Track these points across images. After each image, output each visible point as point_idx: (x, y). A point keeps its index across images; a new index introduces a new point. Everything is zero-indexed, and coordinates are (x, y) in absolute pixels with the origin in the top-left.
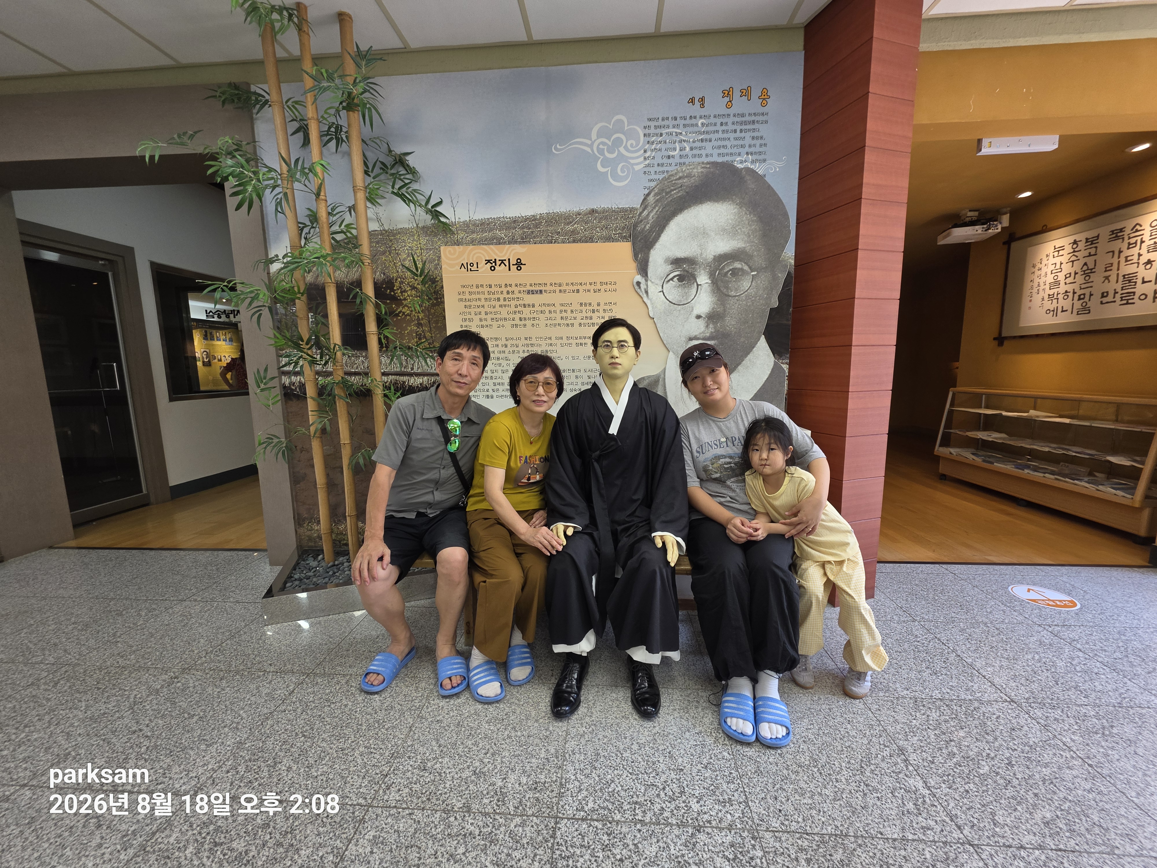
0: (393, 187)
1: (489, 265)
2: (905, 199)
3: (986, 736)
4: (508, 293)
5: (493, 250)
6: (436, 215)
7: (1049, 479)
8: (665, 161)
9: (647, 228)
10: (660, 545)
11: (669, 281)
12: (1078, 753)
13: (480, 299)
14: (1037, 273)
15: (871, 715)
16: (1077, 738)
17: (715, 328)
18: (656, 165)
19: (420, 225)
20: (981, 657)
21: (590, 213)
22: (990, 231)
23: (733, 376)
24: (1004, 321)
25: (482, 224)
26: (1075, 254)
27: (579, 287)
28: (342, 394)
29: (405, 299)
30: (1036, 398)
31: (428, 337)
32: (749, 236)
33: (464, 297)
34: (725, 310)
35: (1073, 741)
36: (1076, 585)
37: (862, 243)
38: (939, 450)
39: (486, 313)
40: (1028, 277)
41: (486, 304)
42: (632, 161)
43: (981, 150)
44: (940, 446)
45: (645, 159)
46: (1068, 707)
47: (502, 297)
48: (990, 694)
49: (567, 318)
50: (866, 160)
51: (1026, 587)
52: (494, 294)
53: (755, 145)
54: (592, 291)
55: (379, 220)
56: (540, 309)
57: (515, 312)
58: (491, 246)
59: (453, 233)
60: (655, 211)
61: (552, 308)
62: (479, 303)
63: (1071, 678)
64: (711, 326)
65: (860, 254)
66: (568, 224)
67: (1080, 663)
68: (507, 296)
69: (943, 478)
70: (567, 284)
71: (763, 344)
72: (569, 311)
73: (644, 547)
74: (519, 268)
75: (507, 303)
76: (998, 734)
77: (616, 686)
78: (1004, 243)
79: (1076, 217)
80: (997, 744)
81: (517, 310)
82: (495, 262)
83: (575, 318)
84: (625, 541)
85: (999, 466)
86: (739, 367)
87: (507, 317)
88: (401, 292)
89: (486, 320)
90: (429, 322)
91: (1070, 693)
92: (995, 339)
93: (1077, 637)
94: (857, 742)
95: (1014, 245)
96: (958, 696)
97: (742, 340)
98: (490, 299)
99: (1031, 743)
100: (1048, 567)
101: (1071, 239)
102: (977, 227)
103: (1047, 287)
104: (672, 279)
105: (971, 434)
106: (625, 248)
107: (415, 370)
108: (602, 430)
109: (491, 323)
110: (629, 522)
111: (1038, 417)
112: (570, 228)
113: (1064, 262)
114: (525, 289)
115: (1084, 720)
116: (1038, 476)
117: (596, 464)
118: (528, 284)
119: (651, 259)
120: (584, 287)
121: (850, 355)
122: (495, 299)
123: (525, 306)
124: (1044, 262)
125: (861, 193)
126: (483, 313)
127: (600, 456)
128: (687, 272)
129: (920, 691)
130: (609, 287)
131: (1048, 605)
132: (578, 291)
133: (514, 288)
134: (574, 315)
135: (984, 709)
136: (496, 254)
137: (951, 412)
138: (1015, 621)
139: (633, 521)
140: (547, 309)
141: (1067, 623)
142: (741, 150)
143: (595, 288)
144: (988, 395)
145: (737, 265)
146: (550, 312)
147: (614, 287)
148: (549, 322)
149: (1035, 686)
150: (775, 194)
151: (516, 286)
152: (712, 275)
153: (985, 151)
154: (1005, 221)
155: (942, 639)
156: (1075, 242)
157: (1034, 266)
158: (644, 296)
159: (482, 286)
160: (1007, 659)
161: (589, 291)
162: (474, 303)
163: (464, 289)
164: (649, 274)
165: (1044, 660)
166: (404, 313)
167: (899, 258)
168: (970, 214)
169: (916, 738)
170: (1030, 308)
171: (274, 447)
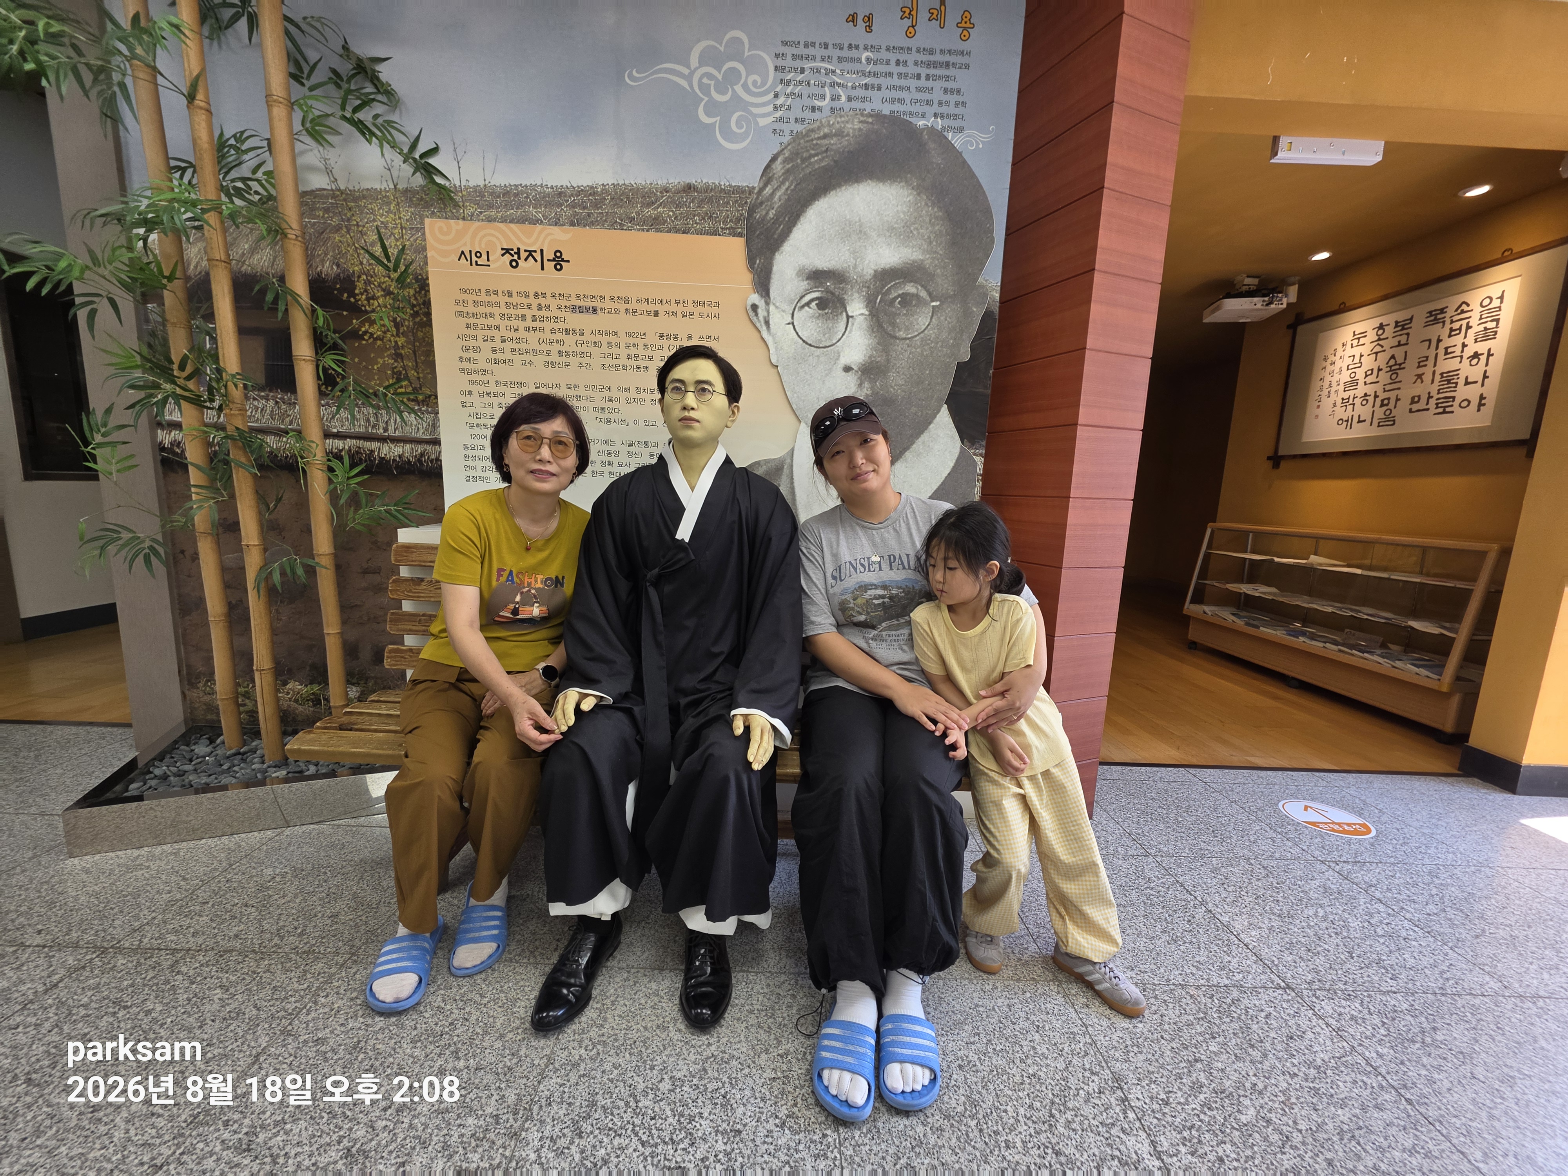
0: (343, 108)
1: (508, 257)
2: (1167, 198)
3: (1250, 1050)
4: (540, 307)
5: (515, 234)
6: (429, 171)
7: (1331, 650)
8: (808, 114)
9: (771, 215)
10: (739, 730)
11: (803, 307)
12: (1388, 1077)
13: (492, 315)
14: (1330, 368)
15: (1074, 1015)
16: (1385, 1051)
17: (872, 388)
18: (792, 121)
19: (400, 187)
20: (1242, 913)
21: (684, 191)
22: (1273, 306)
23: (898, 465)
24: (1282, 435)
25: (506, 193)
26: (1381, 342)
27: (658, 307)
28: (243, 460)
29: (373, 311)
30: (1317, 538)
31: (413, 379)
32: (931, 242)
33: (465, 310)
34: (888, 361)
35: (1380, 1056)
36: (1368, 801)
37: (1101, 260)
38: (1190, 608)
39: (503, 340)
40: (1317, 374)
41: (503, 324)
42: (755, 110)
43: (1276, 154)
44: (1192, 602)
45: (776, 108)
46: (1369, 996)
47: (529, 314)
48: (1256, 976)
49: (637, 357)
50: (1113, 124)
51: (1302, 804)
52: (515, 307)
53: (947, 103)
54: (679, 315)
55: (329, 171)
56: (593, 338)
57: (551, 342)
58: (512, 225)
59: (456, 205)
60: (784, 188)
61: (613, 339)
62: (490, 321)
63: (1371, 946)
64: (866, 385)
65: (1098, 278)
66: (649, 205)
67: (1381, 922)
68: (538, 313)
69: (1193, 646)
70: (639, 300)
71: (944, 417)
72: (641, 346)
73: (714, 735)
74: (558, 267)
75: (537, 324)
76: (1268, 1045)
77: (661, 970)
78: (1289, 327)
79: (1382, 293)
80: (1266, 1065)
81: (554, 337)
82: (518, 253)
83: (651, 358)
84: (690, 723)
85: (1266, 631)
86: (907, 454)
87: (537, 347)
88: (368, 299)
89: (502, 351)
90: (414, 352)
91: (1371, 971)
92: (1269, 458)
93: (1374, 882)
94: (1048, 1065)
95: (1300, 329)
96: (1208, 980)
97: (914, 409)
98: (510, 317)
99: (1319, 1062)
100: (1330, 775)
101: (1376, 322)
102: (1256, 299)
103: (1341, 387)
104: (808, 304)
105: (1232, 587)
106: (736, 247)
107: (391, 432)
108: (665, 532)
109: (511, 357)
110: (701, 691)
111: (1321, 565)
112: (650, 212)
113: (1365, 354)
114: (568, 304)
115: (1394, 1019)
116: (1316, 646)
117: (652, 592)
118: (573, 296)
119: (775, 268)
120: (666, 307)
121: (1074, 438)
122: (517, 317)
123: (567, 332)
124: (1340, 353)
125: (1103, 179)
126: (498, 339)
127: (660, 577)
128: (832, 293)
129: (1152, 971)
130: (706, 310)
131: (1333, 830)
132: (656, 313)
133: (549, 300)
134: (649, 353)
135: (1246, 1002)
136: (519, 239)
137: (1207, 556)
138: (1289, 855)
139: (709, 689)
140: (605, 340)
141: (1359, 859)
142: (926, 109)
143: (685, 310)
144: (1257, 534)
145: (910, 288)
146: (609, 345)
147: (715, 310)
148: (608, 361)
149: (1320, 961)
150: (973, 176)
151: (554, 296)
152: (870, 302)
153: (1283, 156)
154: (1292, 294)
155: (1186, 884)
156: (1381, 327)
157: (1325, 359)
158: (763, 329)
159: (496, 292)
160: (1279, 916)
161: (674, 314)
162: (483, 321)
163: (465, 297)
164: (772, 294)
165: (1331, 917)
166: (372, 335)
167: (1155, 293)
168: (1248, 281)
169: (1141, 1057)
170: (1317, 416)
171: (124, 546)
